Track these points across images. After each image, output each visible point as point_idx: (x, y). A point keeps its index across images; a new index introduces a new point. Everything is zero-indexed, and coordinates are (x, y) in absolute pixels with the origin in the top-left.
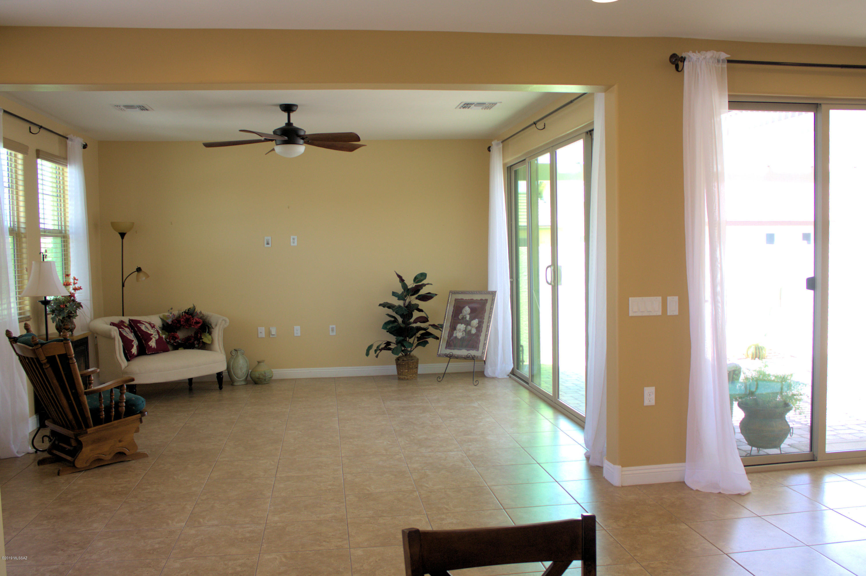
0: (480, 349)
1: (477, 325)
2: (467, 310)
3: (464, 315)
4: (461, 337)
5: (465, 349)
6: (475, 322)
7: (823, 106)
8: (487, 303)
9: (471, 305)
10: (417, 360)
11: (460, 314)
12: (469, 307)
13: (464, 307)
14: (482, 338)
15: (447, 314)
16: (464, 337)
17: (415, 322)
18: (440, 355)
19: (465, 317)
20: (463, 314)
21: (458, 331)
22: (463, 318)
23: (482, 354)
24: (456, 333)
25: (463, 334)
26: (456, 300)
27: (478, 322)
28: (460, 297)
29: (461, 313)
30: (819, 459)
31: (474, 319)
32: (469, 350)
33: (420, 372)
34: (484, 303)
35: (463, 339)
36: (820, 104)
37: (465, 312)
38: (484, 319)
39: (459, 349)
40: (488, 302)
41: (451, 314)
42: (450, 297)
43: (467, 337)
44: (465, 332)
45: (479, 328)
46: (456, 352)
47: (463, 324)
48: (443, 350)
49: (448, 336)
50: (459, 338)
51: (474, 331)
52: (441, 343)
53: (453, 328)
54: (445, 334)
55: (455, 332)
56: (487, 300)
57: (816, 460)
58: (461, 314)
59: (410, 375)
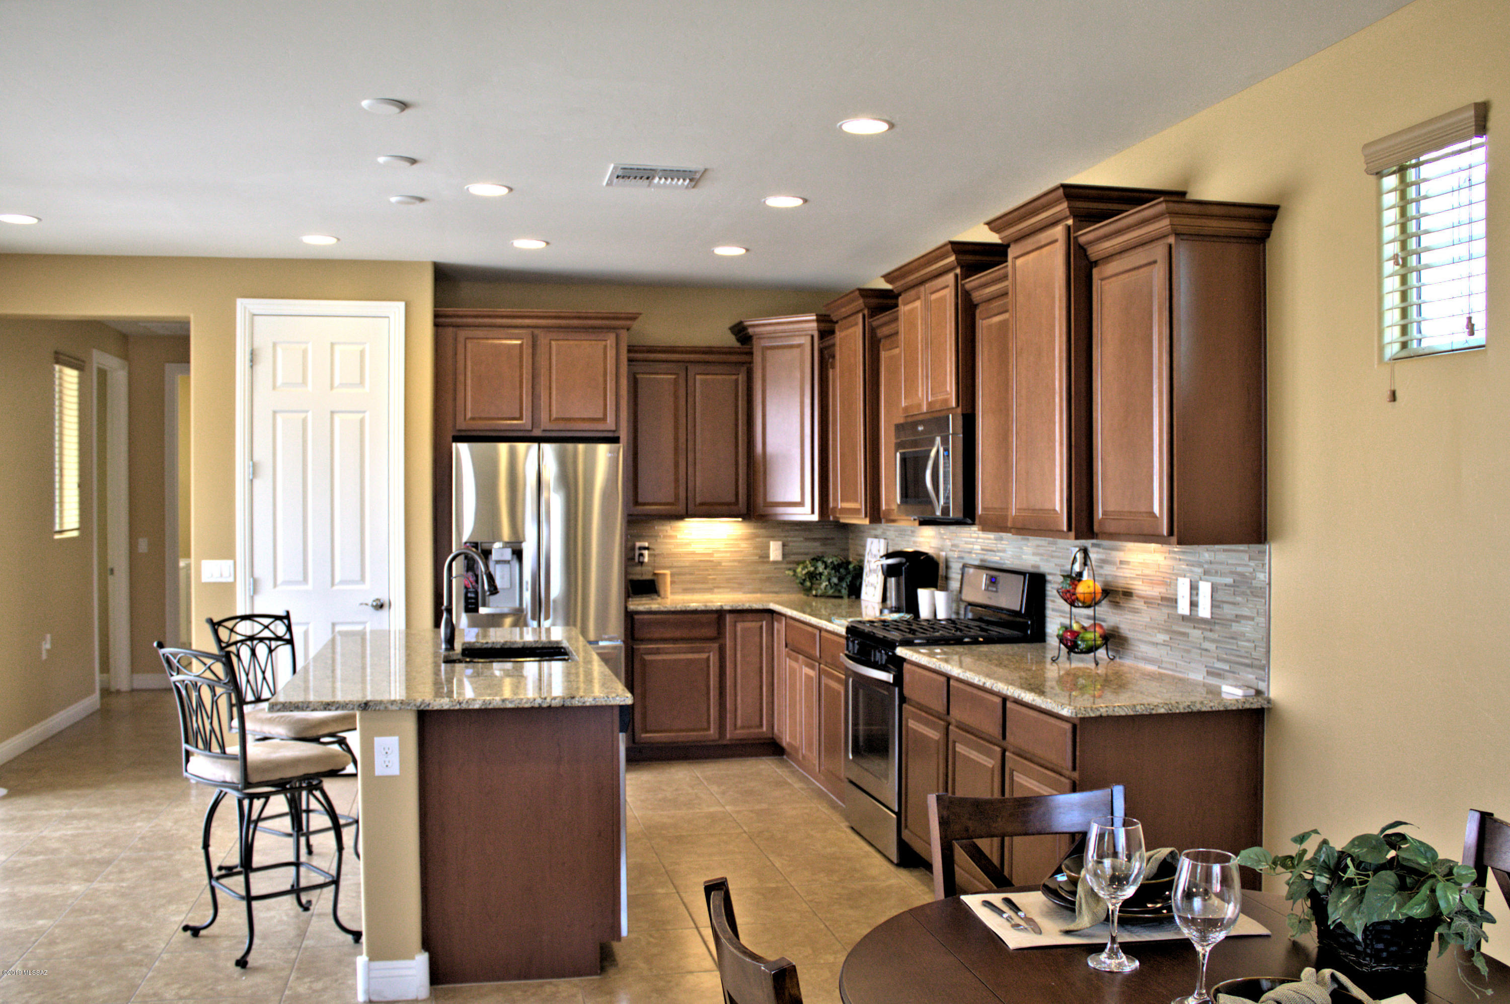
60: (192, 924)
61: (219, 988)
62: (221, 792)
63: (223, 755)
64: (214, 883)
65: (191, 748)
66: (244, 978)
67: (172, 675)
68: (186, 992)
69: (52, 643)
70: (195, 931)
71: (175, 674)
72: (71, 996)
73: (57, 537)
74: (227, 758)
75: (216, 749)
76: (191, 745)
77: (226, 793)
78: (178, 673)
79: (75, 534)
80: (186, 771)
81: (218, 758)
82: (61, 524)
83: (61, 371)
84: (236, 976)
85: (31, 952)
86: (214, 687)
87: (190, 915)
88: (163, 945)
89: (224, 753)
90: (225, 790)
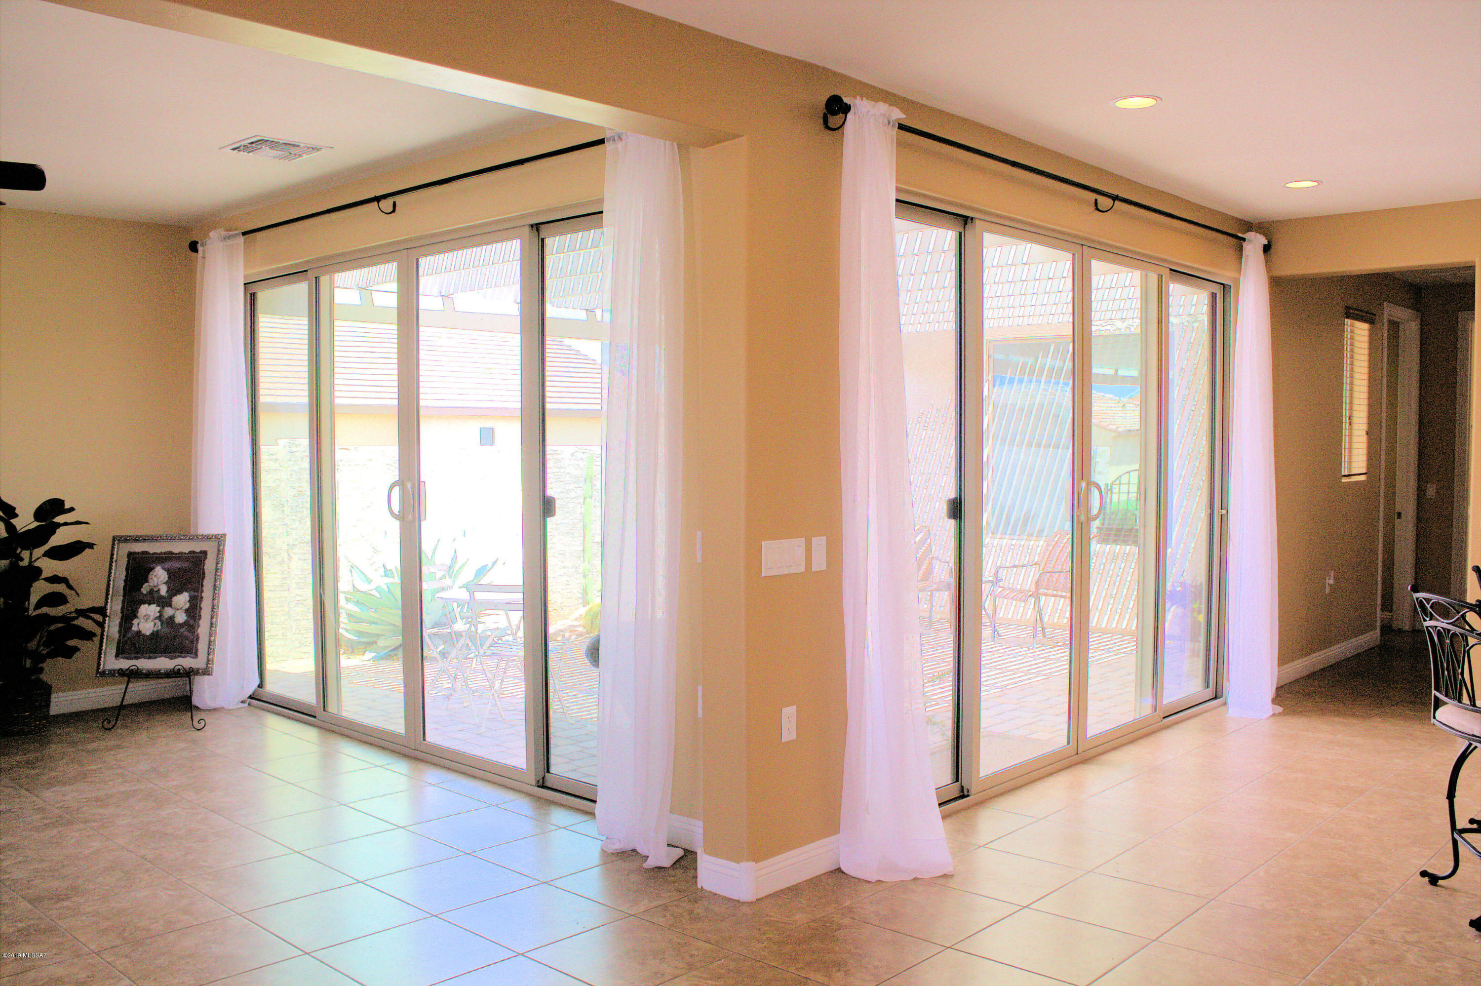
0: (199, 653)
1: (188, 605)
2: (159, 577)
3: (155, 587)
4: (151, 632)
5: (166, 657)
6: (182, 600)
7: (977, 221)
8: (206, 558)
9: (168, 565)
10: (50, 687)
11: (144, 584)
12: (164, 569)
13: (152, 569)
14: (203, 629)
15: (111, 586)
16: (157, 631)
17: (39, 605)
18: (104, 672)
19: (156, 589)
20: (152, 584)
21: (142, 620)
22: (151, 592)
23: (208, 663)
24: (138, 624)
25: (155, 624)
26: (130, 554)
27: (188, 598)
28: (138, 547)
29: (147, 581)
30: (973, 791)
31: (179, 592)
32: (175, 658)
33: (54, 710)
34: (197, 560)
35: (155, 635)
36: (972, 219)
37: (155, 579)
38: (202, 591)
39: (150, 658)
40: (208, 556)
41: (122, 584)
42: (116, 550)
43: (166, 630)
44: (160, 620)
45: (193, 611)
46: (145, 664)
47: (154, 603)
48: (112, 662)
49: (120, 632)
50: (148, 634)
51: (181, 618)
52: (104, 647)
53: (129, 615)
54: (113, 627)
55: (135, 622)
56: (205, 553)
57: (968, 796)
58: (146, 584)
59: (35, 722)
60: (1430, 871)
61: (1448, 943)
62: (1470, 745)
63: (1471, 707)
64: (1456, 835)
65: (1441, 697)
66: (1477, 941)
67: (1425, 620)
68: (1413, 938)
69: (1335, 579)
70: (1434, 880)
71: (1428, 619)
72: (1302, 910)
73: (1344, 480)
74: (1476, 711)
75: (1465, 699)
76: (1440, 692)
77: (1476, 747)
78: (1431, 619)
79: (1363, 478)
80: (1434, 717)
81: (1467, 709)
82: (1350, 468)
83: (1352, 325)
84: (1468, 936)
85: (1275, 859)
86: (1466, 637)
87: (1432, 861)
88: (1398, 884)
89: (1474, 705)
90: (1474, 744)
